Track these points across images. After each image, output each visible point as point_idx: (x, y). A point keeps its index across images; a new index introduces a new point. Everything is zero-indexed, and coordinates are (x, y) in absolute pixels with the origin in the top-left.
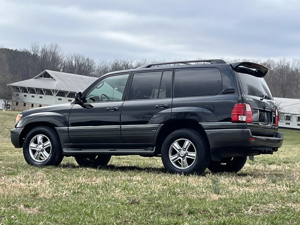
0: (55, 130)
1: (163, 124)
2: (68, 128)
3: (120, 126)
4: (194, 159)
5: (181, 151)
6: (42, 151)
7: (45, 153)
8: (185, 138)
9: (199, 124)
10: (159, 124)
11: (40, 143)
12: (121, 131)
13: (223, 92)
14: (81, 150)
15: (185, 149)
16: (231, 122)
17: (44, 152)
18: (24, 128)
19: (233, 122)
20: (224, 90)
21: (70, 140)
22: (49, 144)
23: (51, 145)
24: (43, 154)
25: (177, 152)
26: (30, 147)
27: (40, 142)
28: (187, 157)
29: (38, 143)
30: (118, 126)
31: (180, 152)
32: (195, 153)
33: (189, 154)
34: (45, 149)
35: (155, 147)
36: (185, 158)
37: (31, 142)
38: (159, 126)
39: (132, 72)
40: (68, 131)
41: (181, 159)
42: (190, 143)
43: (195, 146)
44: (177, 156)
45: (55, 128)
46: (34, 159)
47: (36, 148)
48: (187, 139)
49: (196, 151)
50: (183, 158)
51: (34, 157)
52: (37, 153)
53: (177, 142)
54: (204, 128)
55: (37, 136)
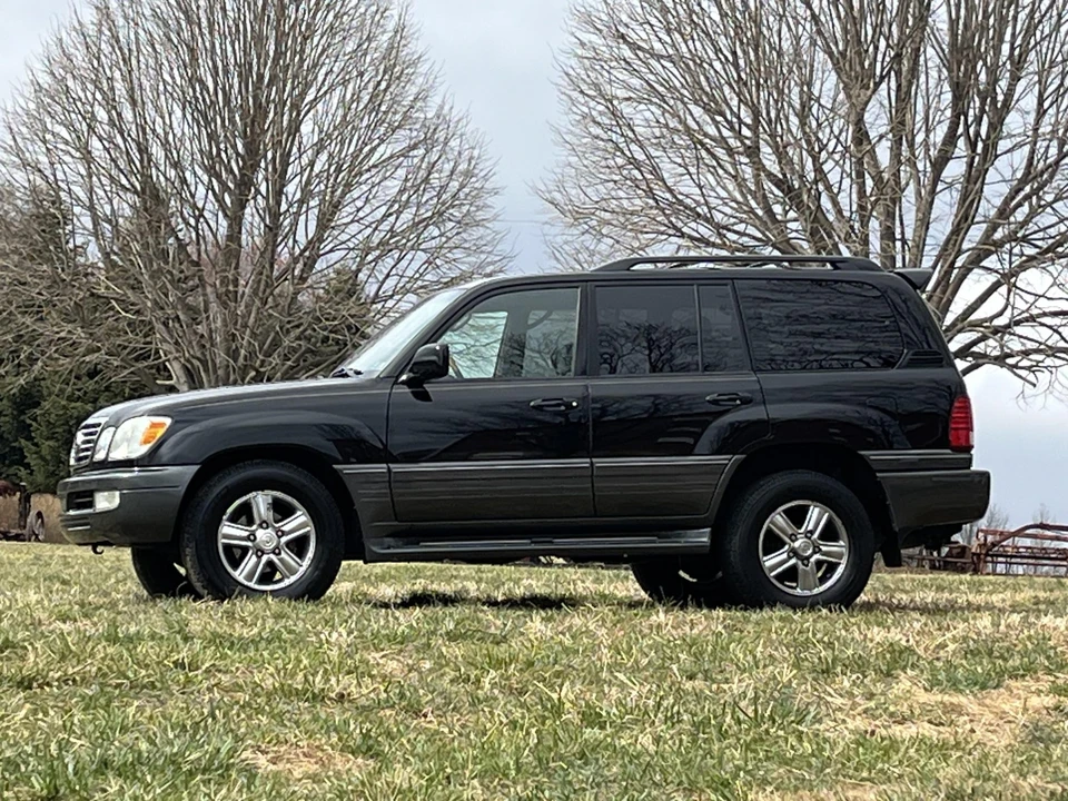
0: (337, 474)
1: (744, 456)
2: (389, 469)
3: (588, 460)
4: (839, 563)
5: (797, 539)
6: (274, 552)
7: (288, 557)
8: (813, 500)
9: (862, 456)
10: (729, 457)
11: (265, 522)
12: (592, 476)
13: (910, 359)
14: (417, 544)
15: (809, 535)
16: (949, 451)
17: (283, 555)
18: (199, 470)
19: (955, 449)
21: (395, 511)
22: (305, 525)
23: (310, 529)
24: (281, 560)
25: (785, 544)
26: (220, 536)
27: (264, 517)
28: (818, 557)
29: (258, 522)
30: (583, 463)
31: (795, 542)
32: (842, 543)
33: (824, 549)
34: (288, 544)
35: (708, 530)
36: (812, 560)
37: (225, 517)
38: (730, 460)
39: (587, 281)
40: (387, 479)
41: (800, 563)
42: (827, 515)
43: (843, 524)
44: (785, 556)
45: (335, 466)
46: (241, 579)
47: (248, 539)
48: (815, 503)
49: (846, 539)
50: (806, 562)
51: (239, 575)
52: (254, 559)
53: (785, 511)
54: (874, 467)
55: (250, 496)
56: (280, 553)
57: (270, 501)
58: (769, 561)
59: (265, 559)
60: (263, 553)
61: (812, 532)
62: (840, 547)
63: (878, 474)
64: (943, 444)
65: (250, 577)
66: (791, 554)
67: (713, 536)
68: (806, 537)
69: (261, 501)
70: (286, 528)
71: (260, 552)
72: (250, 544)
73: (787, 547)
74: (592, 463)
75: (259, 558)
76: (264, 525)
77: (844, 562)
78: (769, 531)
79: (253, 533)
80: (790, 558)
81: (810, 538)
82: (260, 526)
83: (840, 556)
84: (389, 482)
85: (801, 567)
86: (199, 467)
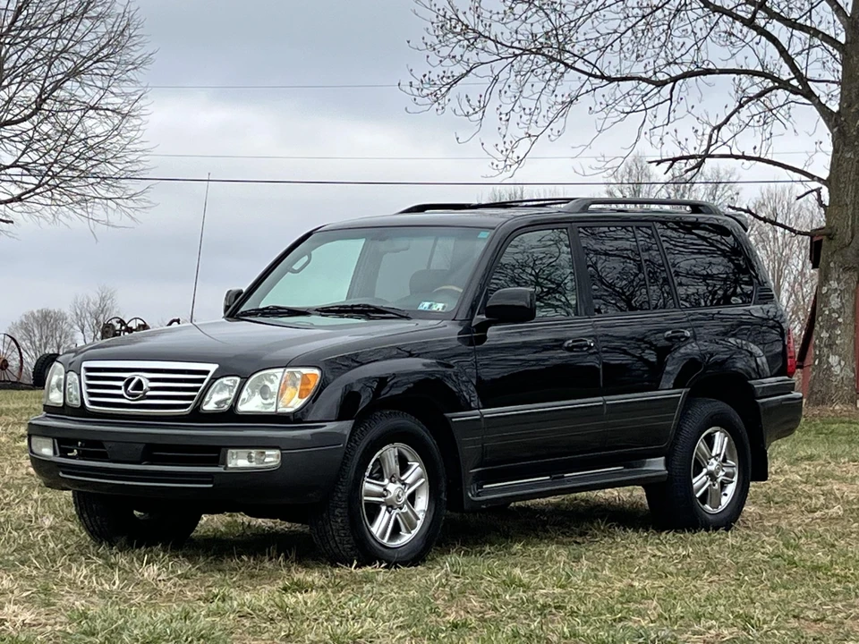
0: (447, 423)
1: (688, 389)
2: (481, 415)
3: (602, 398)
4: (732, 483)
5: (711, 462)
7: (410, 510)
9: (751, 385)
10: (682, 390)
11: (393, 475)
12: (606, 414)
13: (759, 295)
15: (717, 458)
16: (787, 377)
17: (407, 509)
18: (355, 425)
20: (759, 291)
21: (483, 457)
22: (420, 477)
23: (423, 480)
24: (405, 515)
26: (363, 493)
27: (393, 471)
28: (721, 477)
29: (388, 476)
30: (600, 401)
31: (710, 465)
32: (733, 463)
33: (725, 470)
35: (663, 458)
36: (719, 480)
37: (367, 474)
38: (682, 393)
41: (712, 484)
42: (727, 438)
43: (736, 446)
44: (705, 478)
46: (378, 537)
49: (737, 460)
50: (715, 482)
51: (376, 531)
52: (386, 515)
53: (704, 438)
54: (757, 394)
55: (384, 449)
57: (397, 454)
58: (697, 481)
59: (394, 514)
60: (392, 508)
61: (719, 455)
62: (732, 468)
63: (759, 401)
65: (384, 534)
66: (708, 477)
67: (667, 464)
68: (716, 460)
69: (390, 454)
70: (408, 481)
71: (390, 508)
72: (382, 500)
73: (705, 471)
74: (604, 401)
75: (390, 512)
76: (393, 479)
77: (735, 479)
78: (696, 456)
79: (385, 488)
80: (707, 480)
81: (718, 461)
82: (391, 481)
83: (733, 475)
84: (482, 428)
86: (354, 421)
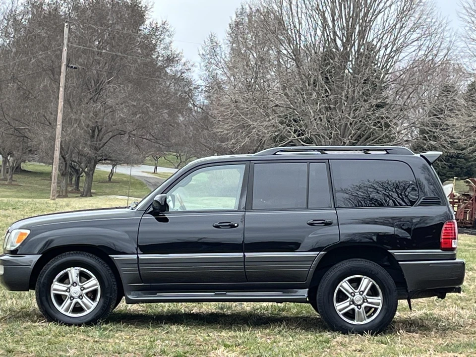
0: (111, 260)
1: (325, 252)
2: (138, 257)
3: (242, 254)
4: (378, 308)
5: (355, 295)
6: (79, 298)
7: (86, 300)
8: (363, 275)
9: (390, 253)
10: (318, 253)
11: (75, 283)
12: (244, 262)
13: (422, 202)
14: (155, 294)
15: (361, 293)
16: (440, 251)
17: (84, 299)
18: (41, 257)
19: (444, 250)
20: (424, 199)
21: (141, 278)
22: (96, 285)
23: (98, 287)
24: (83, 302)
25: (348, 297)
26: (52, 289)
27: (74, 281)
28: (366, 304)
29: (71, 282)
30: (240, 255)
31: (353, 296)
32: (379, 298)
33: (369, 300)
34: (87, 294)
35: (306, 290)
36: (363, 306)
37: (54, 281)
38: (318, 254)
39: (250, 161)
40: (137, 262)
41: (356, 307)
42: (371, 283)
43: (380, 287)
44: (348, 304)
45: (110, 256)
46: (62, 311)
47: (66, 291)
48: (365, 277)
49: (382, 296)
50: (359, 307)
51: (61, 309)
52: (69, 301)
53: (348, 281)
54: (398, 259)
55: (67, 270)
56: (82, 298)
57: (78, 273)
58: (339, 306)
59: (74, 301)
60: (74, 298)
61: (363, 292)
62: (378, 300)
63: (400, 263)
64: (437, 246)
65: (67, 310)
66: (351, 303)
67: (309, 293)
68: (360, 294)
69: (73, 272)
70: (85, 286)
71: (72, 298)
72: (67, 294)
73: (349, 299)
74: (244, 255)
75: (72, 301)
76: (75, 284)
77: (380, 307)
78: (340, 291)
79: (69, 288)
80: (350, 304)
81: (362, 295)
82: (73, 285)
83: (378, 304)
84: (138, 264)
85: (356, 309)
86: (41, 255)
